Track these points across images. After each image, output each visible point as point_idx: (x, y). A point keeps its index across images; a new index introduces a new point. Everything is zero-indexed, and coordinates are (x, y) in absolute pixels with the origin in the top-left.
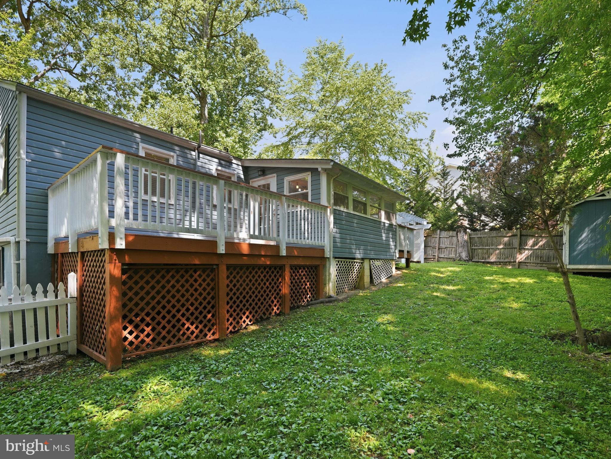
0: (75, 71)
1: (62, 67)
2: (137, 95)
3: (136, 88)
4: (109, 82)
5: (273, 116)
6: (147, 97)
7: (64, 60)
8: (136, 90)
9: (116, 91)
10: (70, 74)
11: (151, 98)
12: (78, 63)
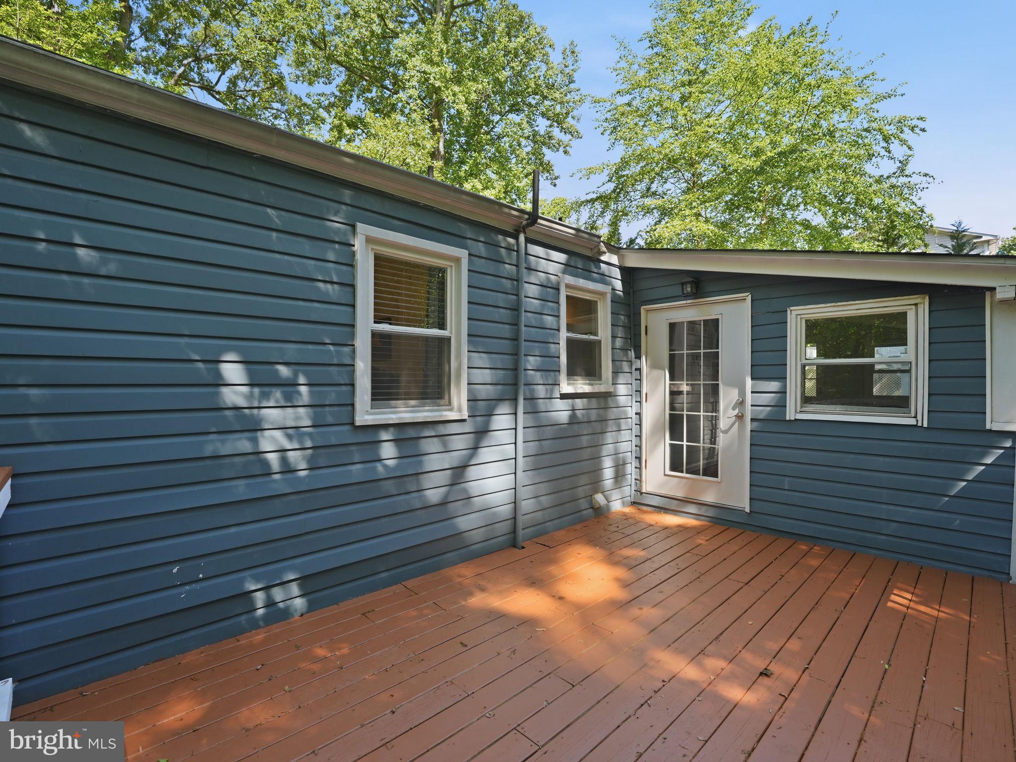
0: (217, 88)
1: (195, 82)
2: (323, 121)
3: (321, 110)
4: (276, 105)
5: (555, 148)
6: (341, 124)
7: (198, 68)
8: (322, 113)
9: (286, 120)
10: (210, 94)
11: (349, 125)
12: (223, 73)
